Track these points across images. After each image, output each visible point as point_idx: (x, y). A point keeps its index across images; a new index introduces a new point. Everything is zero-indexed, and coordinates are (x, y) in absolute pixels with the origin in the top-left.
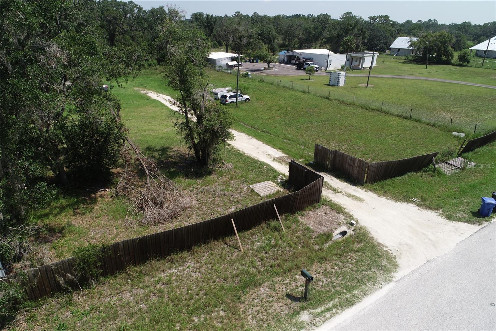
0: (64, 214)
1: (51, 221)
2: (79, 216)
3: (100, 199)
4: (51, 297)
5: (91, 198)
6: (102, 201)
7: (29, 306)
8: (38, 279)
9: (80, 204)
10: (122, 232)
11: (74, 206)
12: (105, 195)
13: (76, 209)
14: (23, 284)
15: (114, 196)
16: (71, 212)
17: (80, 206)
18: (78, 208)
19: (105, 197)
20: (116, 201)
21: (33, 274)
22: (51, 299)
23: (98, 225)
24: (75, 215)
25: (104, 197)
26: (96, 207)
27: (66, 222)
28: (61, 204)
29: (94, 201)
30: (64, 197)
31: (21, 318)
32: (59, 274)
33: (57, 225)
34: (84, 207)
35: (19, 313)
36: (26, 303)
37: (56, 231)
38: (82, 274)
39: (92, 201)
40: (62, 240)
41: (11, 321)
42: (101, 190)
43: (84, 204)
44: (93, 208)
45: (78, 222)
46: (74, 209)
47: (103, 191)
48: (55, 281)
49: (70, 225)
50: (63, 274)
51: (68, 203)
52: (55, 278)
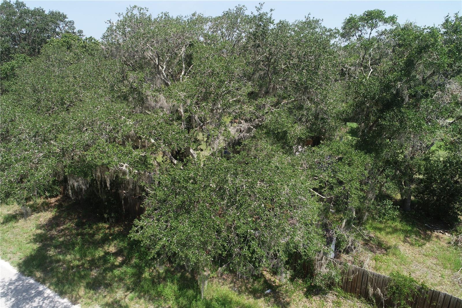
0: (395, 235)
1: (382, 236)
2: (407, 245)
3: (435, 239)
4: (357, 298)
5: (425, 234)
6: (437, 242)
7: (339, 293)
8: (355, 276)
9: (413, 235)
10: (447, 285)
11: (407, 233)
12: (442, 238)
13: (407, 237)
14: (343, 273)
15: (453, 243)
16: (402, 237)
17: (412, 236)
18: (409, 237)
19: (442, 240)
20: (452, 249)
21: (353, 270)
22: (356, 299)
23: (423, 263)
24: (405, 241)
25: (439, 239)
26: (428, 245)
27: (394, 244)
28: (396, 226)
29: (428, 238)
30: (401, 221)
31: (331, 297)
32: (372, 284)
33: (385, 242)
34: (415, 239)
35: (331, 293)
36: (338, 289)
37: (383, 246)
38: (391, 297)
39: (426, 237)
40: (385, 257)
41: (324, 294)
42: (439, 231)
43: (416, 236)
44: (424, 244)
45: (405, 249)
46: (405, 236)
47: (442, 233)
48: (366, 287)
49: (396, 248)
50: (374, 286)
51: (402, 228)
52: (367, 285)
